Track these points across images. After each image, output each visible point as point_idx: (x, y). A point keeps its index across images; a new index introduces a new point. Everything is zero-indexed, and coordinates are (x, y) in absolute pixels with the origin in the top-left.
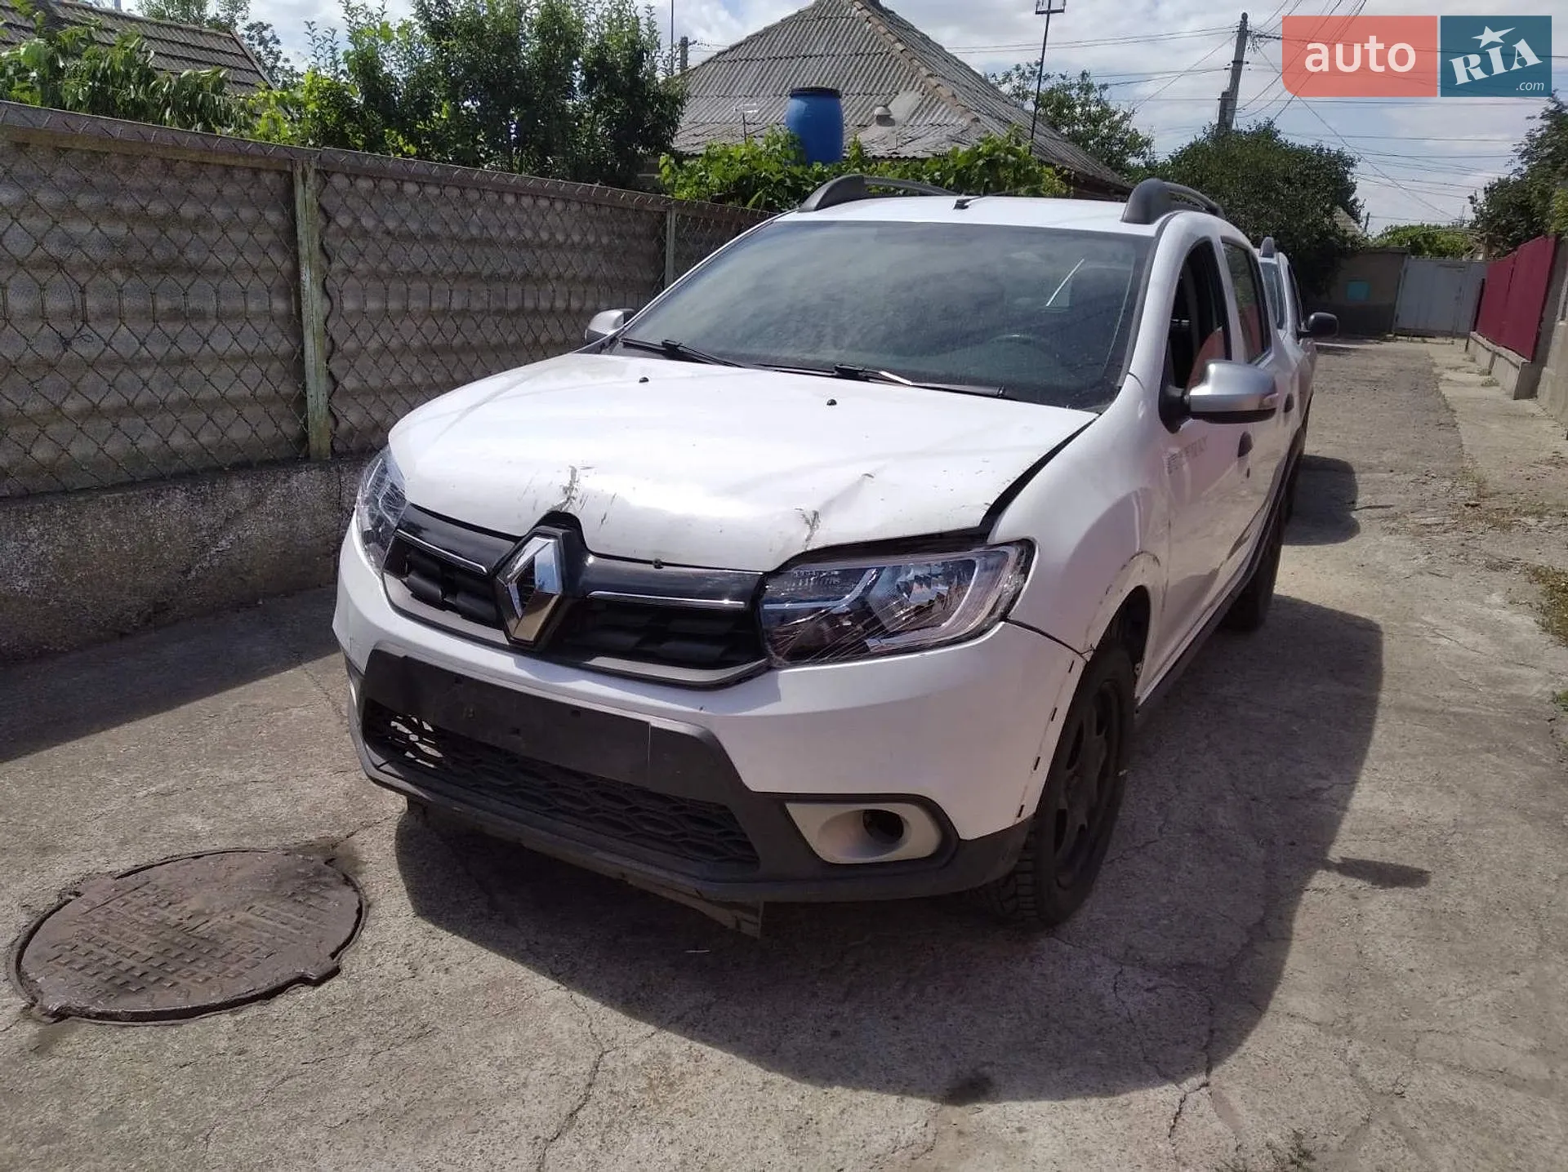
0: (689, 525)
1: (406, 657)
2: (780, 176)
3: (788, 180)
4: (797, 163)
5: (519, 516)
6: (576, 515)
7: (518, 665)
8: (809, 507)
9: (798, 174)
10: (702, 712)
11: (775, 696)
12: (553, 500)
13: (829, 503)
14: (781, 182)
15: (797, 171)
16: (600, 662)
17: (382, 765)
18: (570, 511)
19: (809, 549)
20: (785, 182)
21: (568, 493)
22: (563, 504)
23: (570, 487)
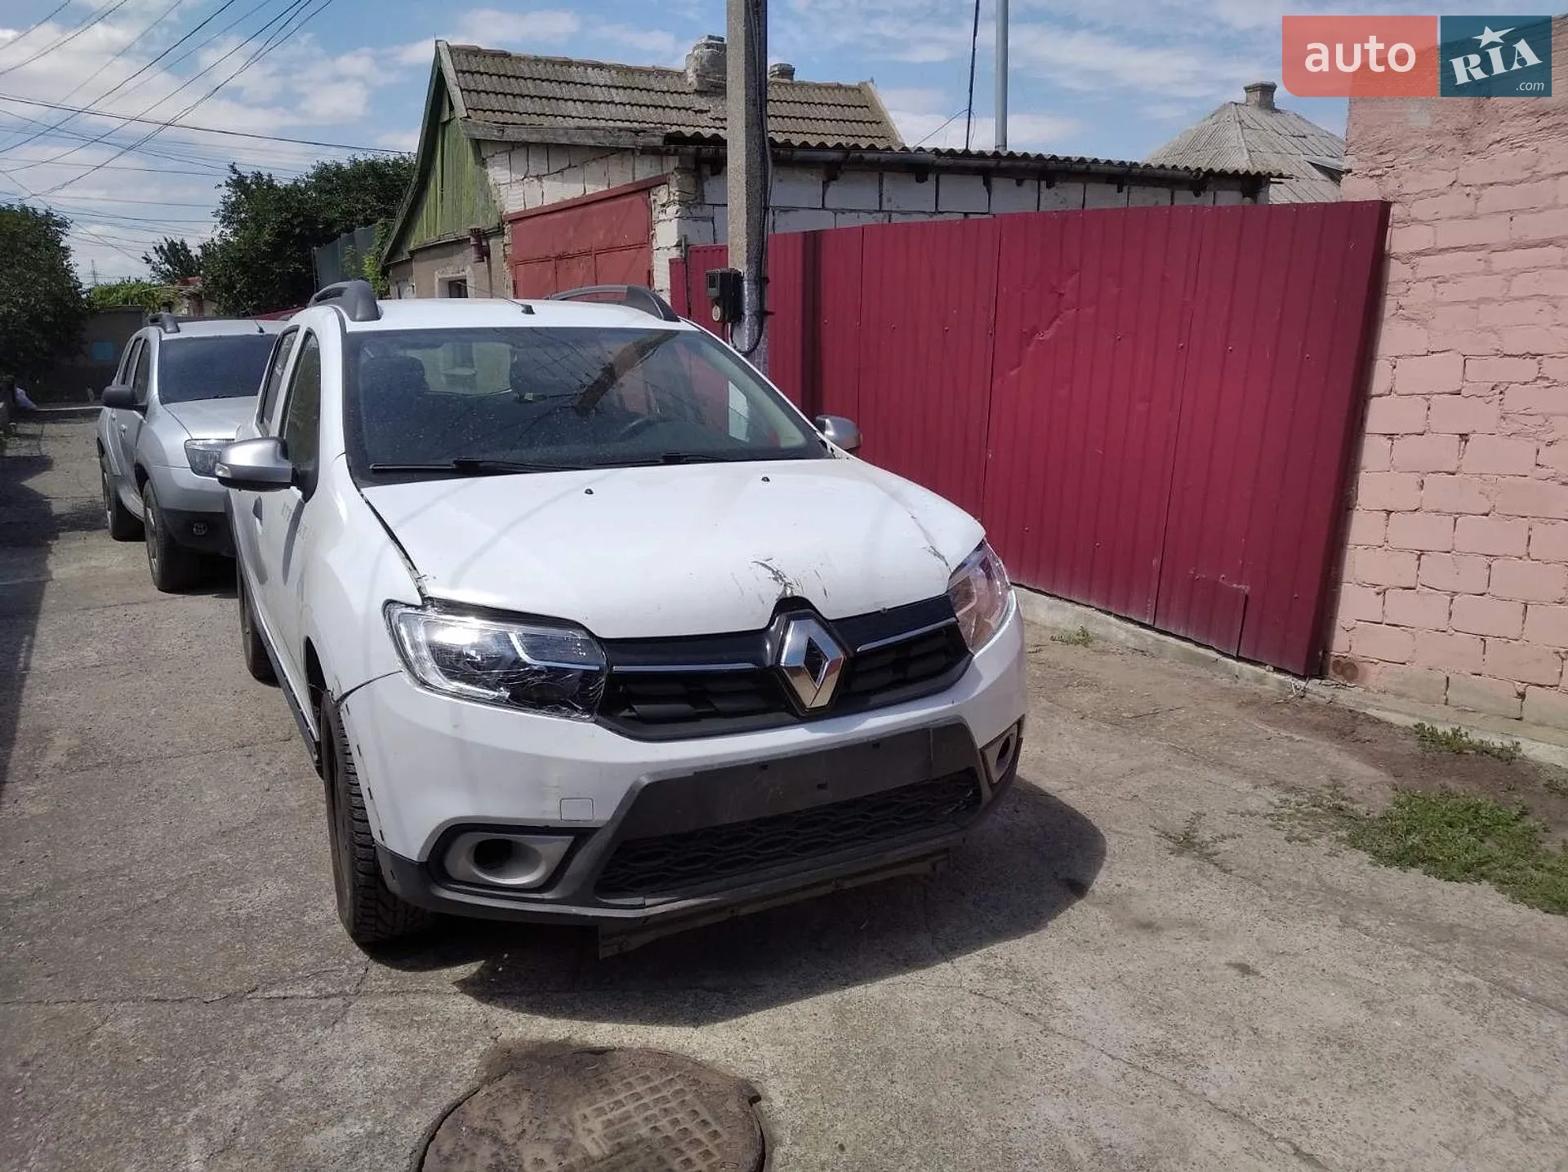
5: (750, 613)
6: (803, 596)
8: (928, 545)
10: (955, 704)
11: (979, 677)
13: (927, 539)
17: (644, 901)
18: (795, 595)
19: (952, 571)
21: (780, 581)
22: (785, 591)
23: (778, 576)
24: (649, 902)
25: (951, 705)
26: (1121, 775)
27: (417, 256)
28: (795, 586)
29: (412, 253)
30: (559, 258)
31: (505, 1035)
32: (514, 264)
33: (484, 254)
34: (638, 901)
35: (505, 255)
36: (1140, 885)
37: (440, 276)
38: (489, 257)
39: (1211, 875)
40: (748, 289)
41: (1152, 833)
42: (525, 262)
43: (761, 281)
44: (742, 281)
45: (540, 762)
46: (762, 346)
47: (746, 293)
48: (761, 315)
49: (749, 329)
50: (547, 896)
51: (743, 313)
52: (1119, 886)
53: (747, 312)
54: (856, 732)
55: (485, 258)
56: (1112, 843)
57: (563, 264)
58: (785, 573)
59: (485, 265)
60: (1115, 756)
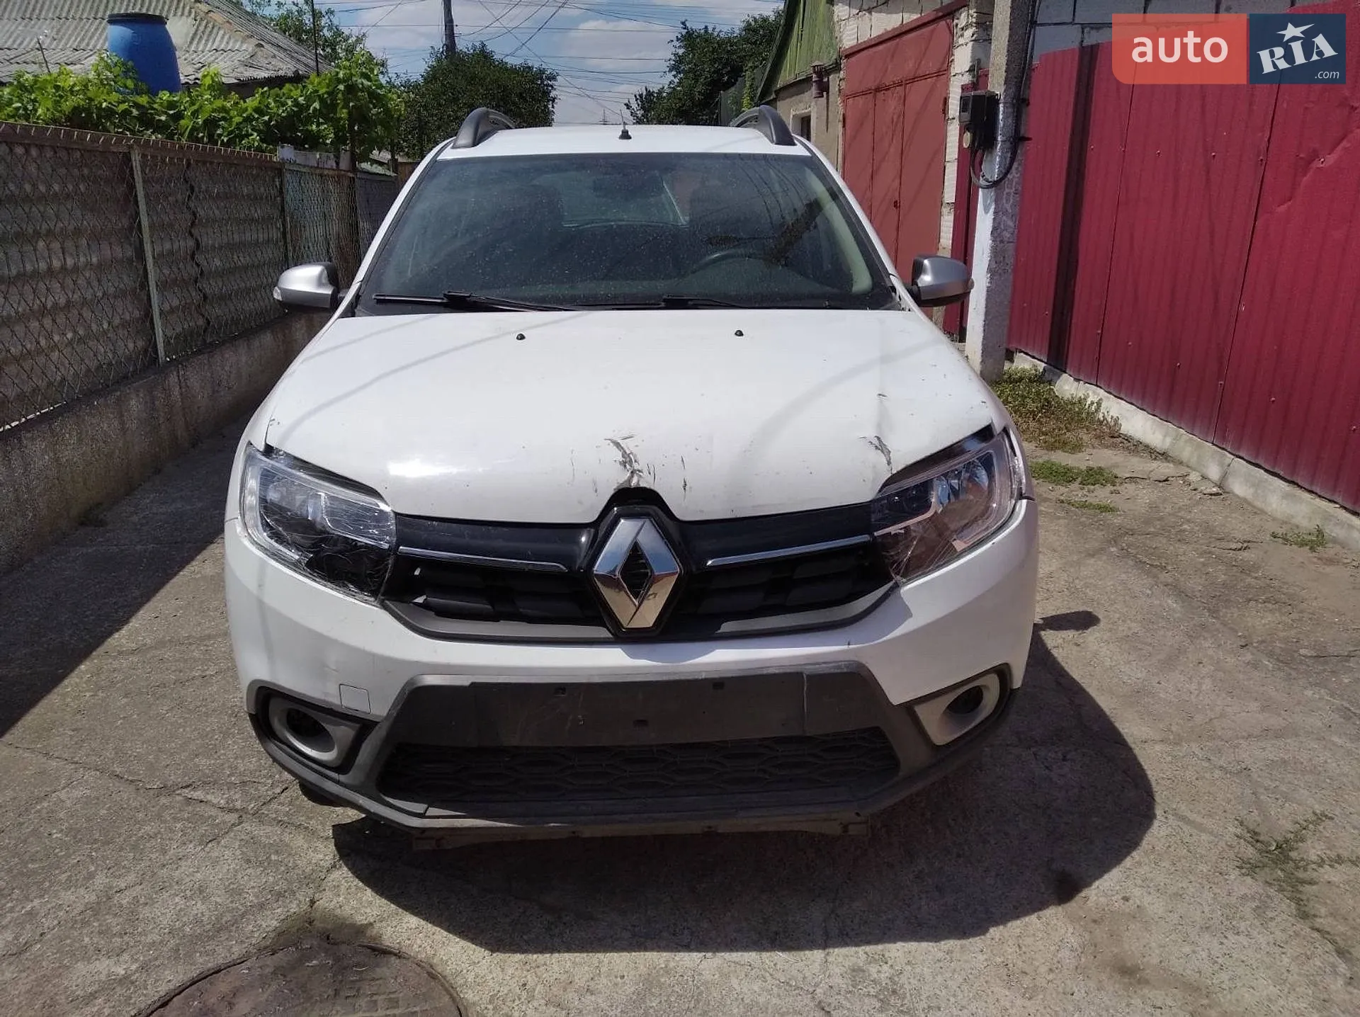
0: (778, 473)
1: (472, 683)
2: (125, 106)
3: (134, 110)
4: (139, 92)
5: (580, 503)
6: (652, 488)
7: (632, 656)
8: (871, 433)
9: (145, 104)
10: (851, 646)
11: (906, 613)
12: (615, 478)
13: (879, 426)
14: (126, 113)
15: (143, 100)
16: (727, 627)
17: (426, 811)
18: (642, 485)
19: (894, 472)
20: (131, 112)
21: (628, 467)
22: (630, 480)
23: (627, 460)
24: (433, 811)
25: (846, 647)
26: (1245, 734)
27: (781, 95)
28: (645, 473)
29: (777, 92)
30: (878, 90)
31: (327, 902)
32: (846, 97)
33: (823, 89)
34: (419, 808)
35: (839, 90)
36: (1155, 906)
37: (794, 113)
38: (828, 93)
39: (1272, 919)
40: (1004, 112)
41: (1232, 829)
42: (855, 95)
43: (1020, 103)
44: (998, 104)
45: (321, 641)
46: (1014, 175)
47: (1001, 117)
48: (1017, 140)
49: (1000, 157)
50: (342, 778)
51: (995, 139)
52: (1126, 899)
53: (999, 138)
54: (691, 665)
55: (825, 93)
56: (1158, 833)
57: (880, 95)
58: (639, 457)
59: (823, 100)
60: (1254, 706)
